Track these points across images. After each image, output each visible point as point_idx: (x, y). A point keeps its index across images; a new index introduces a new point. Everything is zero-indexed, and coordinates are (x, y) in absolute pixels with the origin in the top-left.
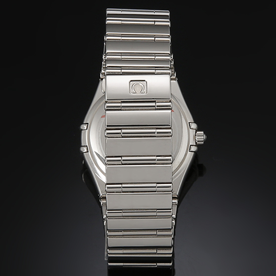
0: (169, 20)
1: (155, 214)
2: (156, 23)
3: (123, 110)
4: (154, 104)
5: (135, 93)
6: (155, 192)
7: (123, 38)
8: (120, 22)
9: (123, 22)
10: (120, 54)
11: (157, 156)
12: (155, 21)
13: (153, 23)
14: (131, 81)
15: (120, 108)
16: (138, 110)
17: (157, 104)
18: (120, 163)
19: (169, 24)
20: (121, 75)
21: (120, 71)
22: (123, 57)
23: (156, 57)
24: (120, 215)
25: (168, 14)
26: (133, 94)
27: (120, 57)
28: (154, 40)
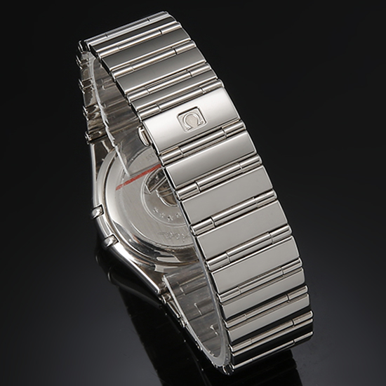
0: (175, 22)
1: (281, 273)
2: (163, 32)
3: (187, 156)
4: (222, 133)
5: (192, 128)
6: (271, 244)
7: (135, 67)
8: (117, 49)
9: (120, 48)
10: (143, 88)
11: (255, 197)
12: (160, 30)
13: (160, 33)
14: (179, 115)
15: (181, 156)
16: (205, 148)
17: (226, 130)
18: (212, 226)
19: (179, 26)
20: (161, 113)
21: (157, 108)
22: (149, 90)
23: (192, 73)
24: (238, 293)
25: (167, 15)
26: (190, 131)
27: (146, 92)
28: (176, 53)
